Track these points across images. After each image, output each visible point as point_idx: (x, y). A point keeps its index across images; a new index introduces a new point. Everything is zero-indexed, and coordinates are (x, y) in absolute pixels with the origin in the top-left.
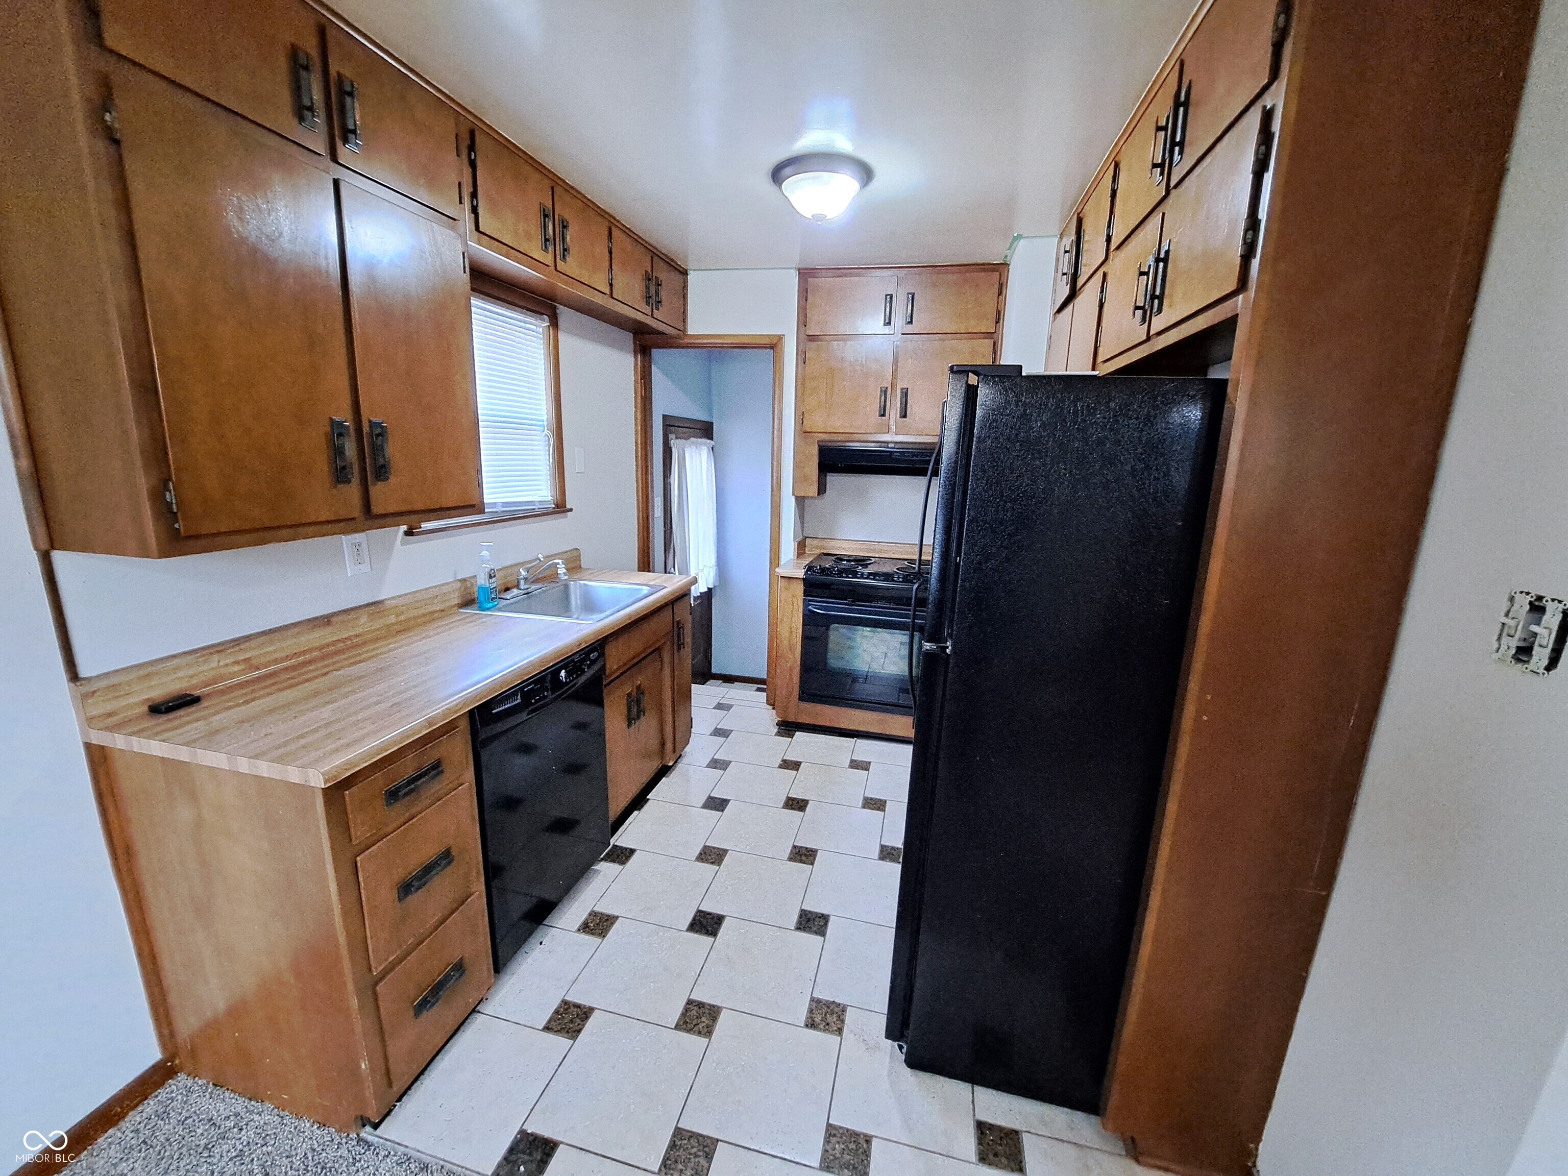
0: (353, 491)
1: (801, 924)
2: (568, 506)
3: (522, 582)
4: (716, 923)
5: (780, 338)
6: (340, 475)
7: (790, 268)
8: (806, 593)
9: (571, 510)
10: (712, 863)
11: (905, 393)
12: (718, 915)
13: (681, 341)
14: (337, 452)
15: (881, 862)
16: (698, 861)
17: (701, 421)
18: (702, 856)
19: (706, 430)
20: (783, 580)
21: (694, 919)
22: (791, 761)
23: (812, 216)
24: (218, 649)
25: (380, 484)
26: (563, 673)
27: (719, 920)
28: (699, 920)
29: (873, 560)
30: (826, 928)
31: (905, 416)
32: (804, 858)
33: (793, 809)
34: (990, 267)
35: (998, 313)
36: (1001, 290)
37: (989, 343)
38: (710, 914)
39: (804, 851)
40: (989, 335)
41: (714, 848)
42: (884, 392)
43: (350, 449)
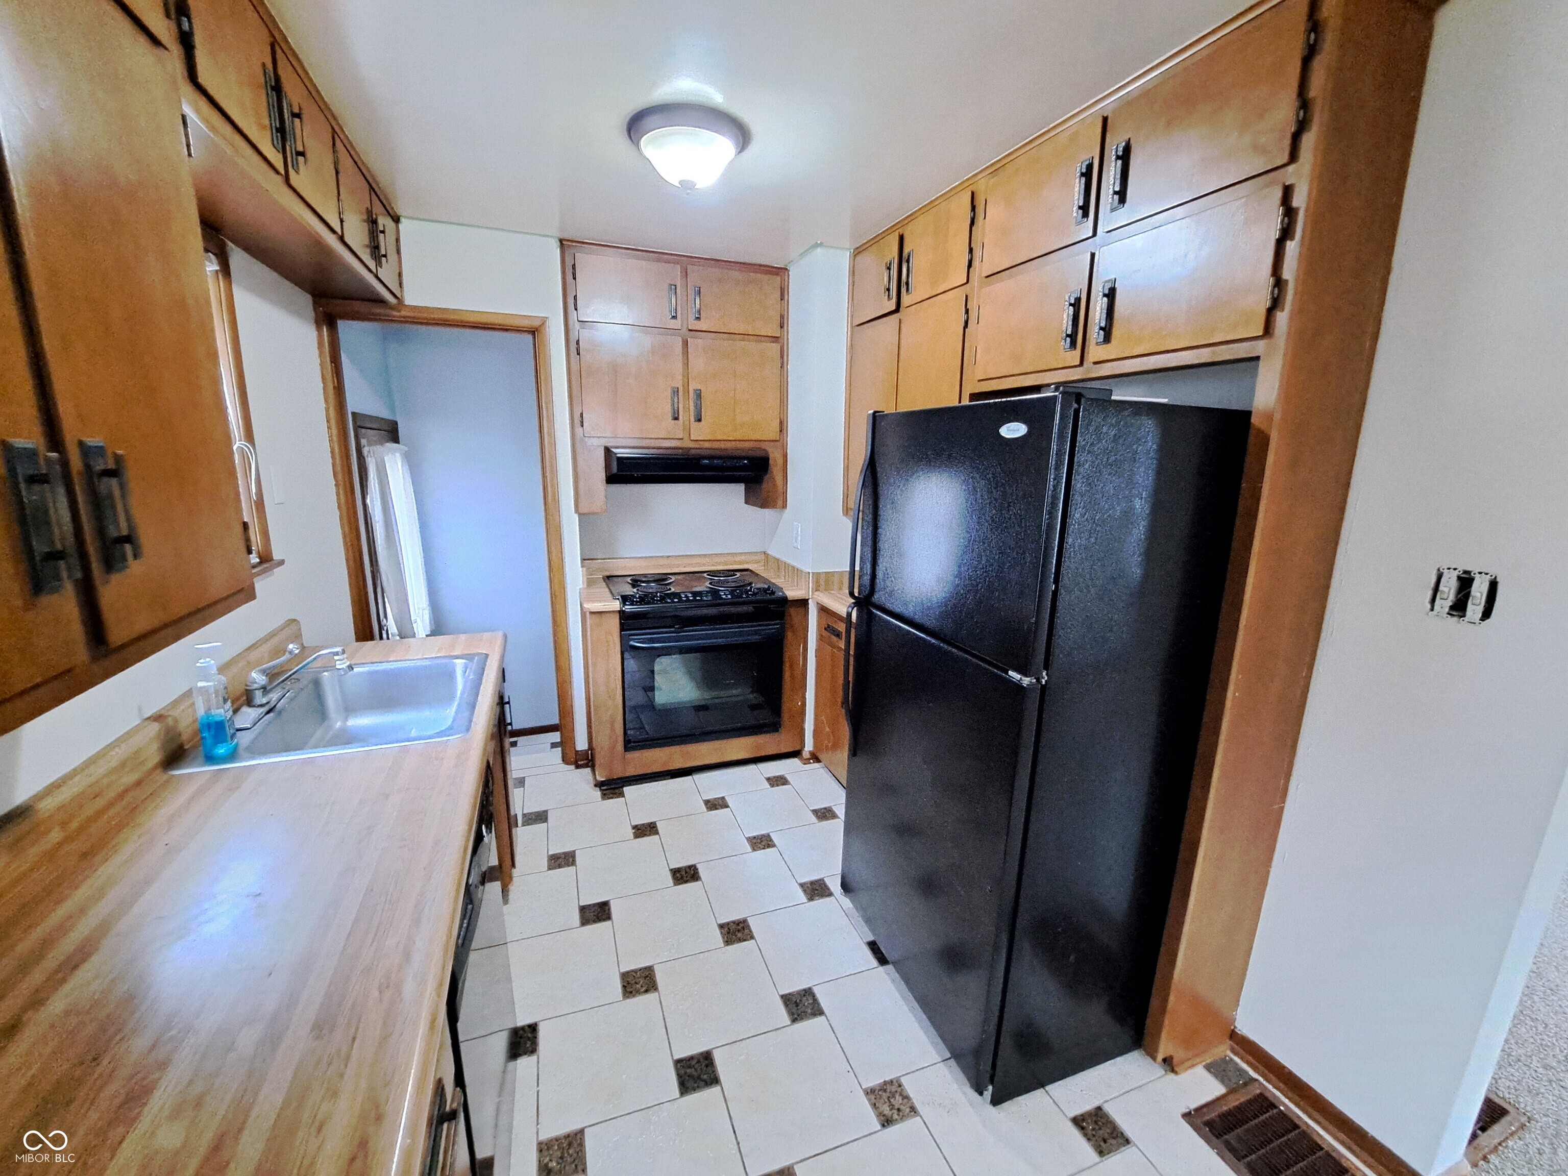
1: (793, 1014)
2: (276, 556)
3: (258, 694)
4: (707, 1066)
5: (544, 320)
7: (548, 236)
8: (622, 629)
9: (282, 562)
10: (646, 991)
11: (699, 395)
12: (702, 1054)
13: (395, 313)
15: (811, 903)
16: (628, 997)
17: (382, 419)
18: (629, 990)
19: (392, 433)
20: (594, 616)
21: (679, 1076)
22: (643, 825)
23: (680, 182)
27: (707, 1058)
28: (686, 1073)
29: (673, 578)
30: (819, 1004)
31: (700, 420)
32: (739, 935)
33: (686, 882)
34: (766, 269)
35: (782, 317)
36: (783, 293)
37: (776, 347)
38: (691, 1058)
39: (733, 927)
40: (776, 339)
41: (635, 971)
42: (676, 392)
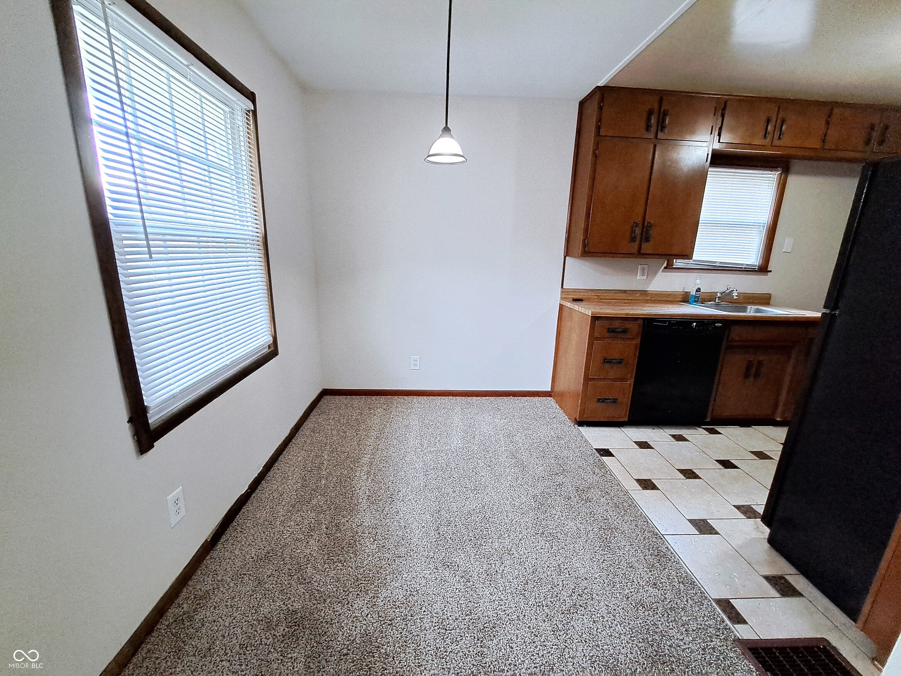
0: (636, 245)
2: (769, 269)
3: (717, 299)
6: (633, 239)
9: (771, 271)
12: (737, 466)
14: (633, 231)
24: (592, 290)
25: (646, 244)
26: (695, 324)
43: (638, 231)
